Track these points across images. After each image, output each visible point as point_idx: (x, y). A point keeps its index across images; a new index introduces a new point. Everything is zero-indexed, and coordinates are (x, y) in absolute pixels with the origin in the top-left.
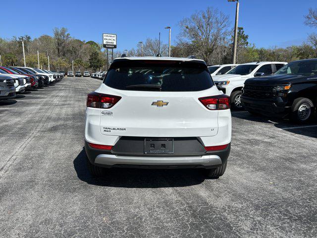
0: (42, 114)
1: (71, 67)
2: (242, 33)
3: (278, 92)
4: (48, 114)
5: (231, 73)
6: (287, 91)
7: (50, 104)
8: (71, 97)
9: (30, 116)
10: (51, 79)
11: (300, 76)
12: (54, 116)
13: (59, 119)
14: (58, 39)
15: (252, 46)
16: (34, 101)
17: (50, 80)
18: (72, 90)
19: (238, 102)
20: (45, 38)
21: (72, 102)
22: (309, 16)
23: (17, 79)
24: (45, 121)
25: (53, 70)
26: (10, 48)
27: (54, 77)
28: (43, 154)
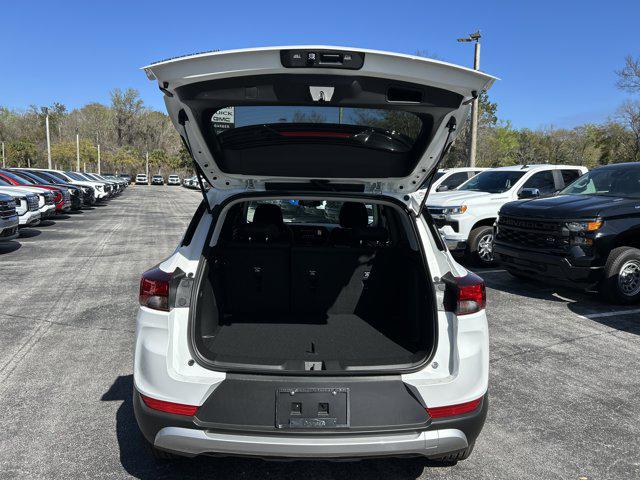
0: (68, 277)
1: (144, 165)
2: (485, 100)
3: (573, 235)
4: (80, 278)
5: (468, 188)
6: (594, 232)
7: (90, 251)
8: (135, 234)
9: (40, 283)
10: (100, 193)
11: (618, 201)
12: (93, 282)
13: (101, 290)
14: (120, 111)
15: (505, 125)
16: (56, 244)
17: (96, 196)
18: (141, 217)
19: (486, 250)
20: (93, 110)
21: (136, 247)
22: (626, 72)
23: (24, 198)
24: (72, 296)
25: (107, 172)
26: (23, 128)
27: (106, 189)
28: (49, 391)
